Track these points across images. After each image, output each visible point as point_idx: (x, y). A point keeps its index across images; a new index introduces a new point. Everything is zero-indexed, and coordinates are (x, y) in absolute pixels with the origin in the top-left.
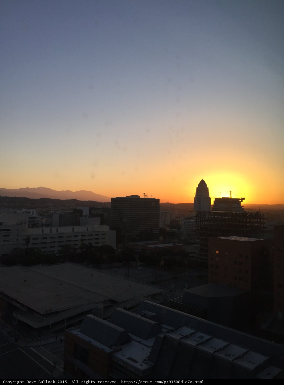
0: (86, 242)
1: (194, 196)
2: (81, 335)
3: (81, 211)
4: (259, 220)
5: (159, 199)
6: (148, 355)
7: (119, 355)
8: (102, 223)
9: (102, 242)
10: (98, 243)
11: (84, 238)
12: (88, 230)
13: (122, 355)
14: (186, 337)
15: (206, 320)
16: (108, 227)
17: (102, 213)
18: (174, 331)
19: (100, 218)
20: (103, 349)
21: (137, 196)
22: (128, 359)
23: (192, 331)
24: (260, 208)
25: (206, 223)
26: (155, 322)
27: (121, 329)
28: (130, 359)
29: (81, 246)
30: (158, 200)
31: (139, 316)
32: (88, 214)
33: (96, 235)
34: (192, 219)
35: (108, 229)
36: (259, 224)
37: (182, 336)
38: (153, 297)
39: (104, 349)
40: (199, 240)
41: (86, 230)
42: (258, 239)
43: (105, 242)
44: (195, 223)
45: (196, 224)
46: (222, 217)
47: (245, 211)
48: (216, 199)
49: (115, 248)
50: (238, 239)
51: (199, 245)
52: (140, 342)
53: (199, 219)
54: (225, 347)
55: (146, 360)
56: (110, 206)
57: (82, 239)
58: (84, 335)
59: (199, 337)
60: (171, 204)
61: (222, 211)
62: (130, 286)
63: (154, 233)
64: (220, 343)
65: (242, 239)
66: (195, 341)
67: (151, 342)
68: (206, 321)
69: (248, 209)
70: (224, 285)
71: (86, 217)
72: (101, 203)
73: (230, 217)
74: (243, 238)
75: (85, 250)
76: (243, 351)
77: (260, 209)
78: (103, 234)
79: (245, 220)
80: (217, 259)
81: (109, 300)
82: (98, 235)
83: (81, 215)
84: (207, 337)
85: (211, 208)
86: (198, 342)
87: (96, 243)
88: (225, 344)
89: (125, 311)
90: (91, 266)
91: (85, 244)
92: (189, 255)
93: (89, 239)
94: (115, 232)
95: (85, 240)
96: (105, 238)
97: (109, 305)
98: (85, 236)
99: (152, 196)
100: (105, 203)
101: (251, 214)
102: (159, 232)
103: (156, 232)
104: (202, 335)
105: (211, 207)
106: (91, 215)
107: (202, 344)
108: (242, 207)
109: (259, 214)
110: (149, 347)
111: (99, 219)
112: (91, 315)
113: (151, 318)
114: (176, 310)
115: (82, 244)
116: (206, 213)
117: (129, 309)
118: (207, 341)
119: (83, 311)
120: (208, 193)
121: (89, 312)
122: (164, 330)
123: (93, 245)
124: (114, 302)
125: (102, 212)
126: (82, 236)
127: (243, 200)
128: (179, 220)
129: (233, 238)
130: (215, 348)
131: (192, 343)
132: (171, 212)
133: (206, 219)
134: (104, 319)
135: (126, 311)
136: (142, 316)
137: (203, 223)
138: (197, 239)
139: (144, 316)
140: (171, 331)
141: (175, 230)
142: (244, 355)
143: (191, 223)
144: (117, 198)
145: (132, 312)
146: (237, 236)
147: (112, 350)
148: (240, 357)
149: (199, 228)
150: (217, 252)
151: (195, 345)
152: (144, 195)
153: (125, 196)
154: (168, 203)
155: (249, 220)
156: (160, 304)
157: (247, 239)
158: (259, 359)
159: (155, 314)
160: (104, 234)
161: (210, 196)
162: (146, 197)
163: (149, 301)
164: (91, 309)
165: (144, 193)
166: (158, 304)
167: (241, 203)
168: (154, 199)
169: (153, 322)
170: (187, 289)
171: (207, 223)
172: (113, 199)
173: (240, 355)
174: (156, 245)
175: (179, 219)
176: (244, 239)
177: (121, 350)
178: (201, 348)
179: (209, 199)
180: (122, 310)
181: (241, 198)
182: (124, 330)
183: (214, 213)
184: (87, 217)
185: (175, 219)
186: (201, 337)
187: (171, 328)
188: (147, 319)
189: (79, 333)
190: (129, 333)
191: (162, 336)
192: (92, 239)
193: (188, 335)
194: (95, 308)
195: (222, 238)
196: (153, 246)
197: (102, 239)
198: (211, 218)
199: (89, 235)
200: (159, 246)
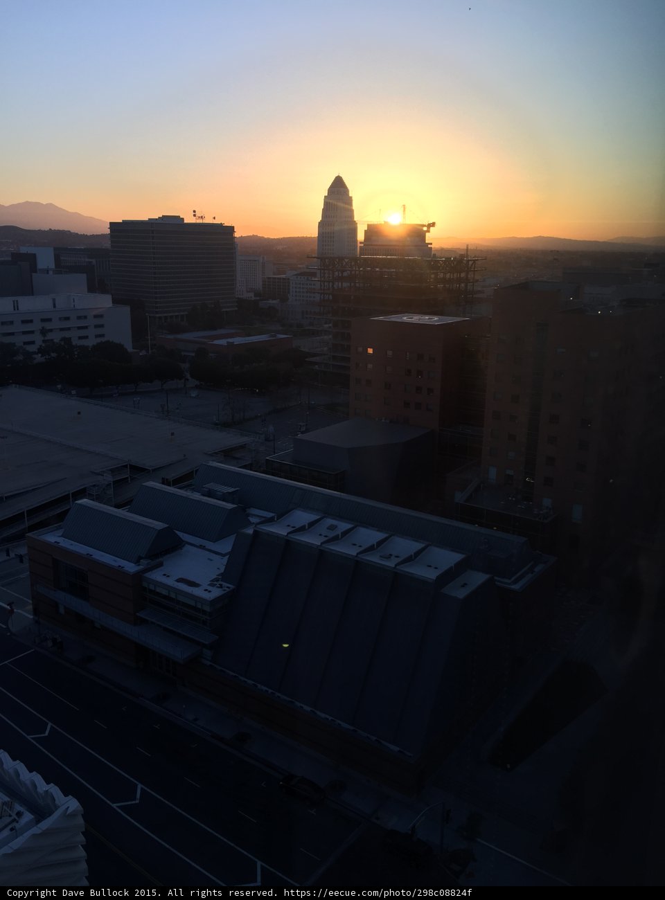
0: (56, 337)
1: (319, 218)
2: (66, 544)
3: (32, 258)
4: (463, 275)
6: (222, 570)
7: (157, 576)
8: (91, 289)
9: (97, 336)
10: (86, 337)
11: (48, 326)
12: (57, 305)
13: (164, 575)
14: (302, 529)
15: (342, 494)
16: (109, 298)
17: (91, 262)
18: (276, 519)
19: (85, 275)
20: (120, 566)
21: (178, 217)
22: (178, 580)
23: (313, 517)
24: (467, 245)
25: (345, 285)
26: (235, 506)
27: (159, 525)
28: (180, 580)
29: (44, 345)
30: (231, 229)
31: (197, 496)
32: (53, 266)
33: (79, 318)
34: (314, 274)
35: (111, 305)
36: (463, 285)
37: (293, 527)
38: (228, 454)
39: (123, 567)
40: (330, 325)
41: (51, 306)
42: (458, 319)
43: (103, 336)
44: (321, 285)
45: (322, 287)
46: (384, 270)
47: (435, 255)
48: (369, 226)
49: (129, 348)
50: (416, 319)
51: (331, 336)
52: (202, 547)
53: (331, 276)
54: (380, 543)
55: (218, 581)
56: (107, 244)
57: (43, 328)
58: (76, 543)
59: (328, 528)
60: (262, 239)
61: (383, 255)
62: (173, 434)
63: (224, 310)
64: (370, 536)
65: (426, 319)
66: (320, 535)
67: (226, 546)
68: (343, 495)
69: (442, 250)
70: (383, 421)
71: (48, 273)
72: (85, 236)
73: (401, 270)
74: (427, 318)
75: (54, 355)
76: (418, 546)
77: (467, 250)
78: (95, 316)
79: (433, 276)
80: (370, 366)
81: (126, 466)
82: (85, 317)
83: (34, 268)
84: (344, 526)
85: (358, 247)
86: (326, 536)
87: (80, 338)
88: (381, 536)
89: (166, 487)
91: (52, 340)
92: (307, 359)
93: (62, 329)
94: (126, 310)
95: (51, 330)
96: (102, 326)
97: (127, 478)
98: (50, 320)
99: (214, 218)
100: (93, 236)
101: (448, 259)
102: (236, 309)
103: (229, 309)
104: (334, 522)
105: (359, 245)
106: (60, 267)
107: (335, 539)
108: (429, 246)
109: (464, 262)
110: (224, 555)
111: (83, 277)
112: (84, 501)
113: (224, 498)
114: (280, 477)
115: (44, 341)
116: (346, 260)
117: (176, 482)
118: (345, 533)
119: (66, 494)
120: (352, 211)
121: (81, 493)
122: (253, 520)
123: (74, 343)
124: (137, 470)
125: (87, 260)
126: (43, 320)
127: (431, 228)
128: (284, 279)
129: (405, 318)
130: (360, 546)
131: (313, 539)
132: (263, 258)
133: (345, 274)
134: (118, 506)
135: (169, 488)
136: (204, 495)
137: (340, 284)
138: (326, 323)
139: (210, 494)
140: (271, 520)
141: (274, 302)
142: (418, 554)
143: (310, 284)
144: (125, 223)
145: (180, 488)
146: (414, 313)
147: (142, 567)
148: (409, 560)
149: (331, 297)
150: (370, 351)
151: (319, 544)
152: (195, 215)
153: (147, 219)
154: (257, 236)
155: (441, 275)
156: (244, 467)
157: (435, 320)
158: (447, 558)
159: (233, 490)
161: (356, 218)
162: (200, 221)
163: (220, 462)
164: (85, 489)
165: (194, 211)
166: (240, 467)
167: (427, 234)
168: (221, 226)
169: (230, 506)
170: (302, 433)
171: (349, 284)
172: (114, 226)
173: (411, 555)
174: (230, 340)
175: (284, 276)
176: (429, 319)
177: (161, 564)
178: (332, 548)
179: (355, 224)
180: (161, 485)
181: (427, 224)
182: (165, 526)
183: (365, 259)
184: (51, 273)
185: (275, 276)
186: (332, 528)
187: (272, 515)
188: (215, 501)
189: (58, 540)
190: (177, 532)
191: (250, 531)
192: (69, 329)
193: (305, 526)
194: (94, 485)
195: (381, 318)
196: (223, 342)
197: (96, 326)
198: (357, 272)
199: (60, 319)
200: (237, 340)
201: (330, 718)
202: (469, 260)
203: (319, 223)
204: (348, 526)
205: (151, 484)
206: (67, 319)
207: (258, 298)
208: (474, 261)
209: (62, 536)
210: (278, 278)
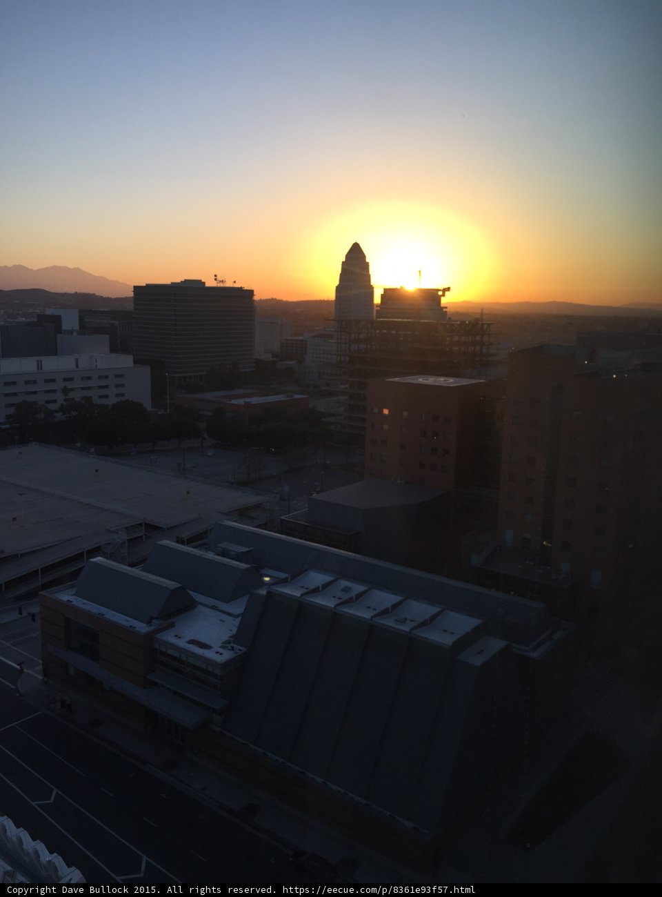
0: (77, 396)
1: (337, 282)
2: (79, 602)
3: (57, 320)
4: (478, 338)
5: (253, 291)
6: (235, 630)
7: (169, 637)
8: (114, 349)
9: (117, 395)
10: (107, 396)
11: (70, 385)
12: (80, 366)
14: (315, 591)
15: (357, 555)
16: (130, 358)
17: (113, 324)
18: (289, 580)
19: (108, 336)
20: (131, 626)
21: (199, 281)
22: (189, 642)
23: (327, 578)
24: (482, 310)
25: (362, 347)
26: (249, 566)
27: (171, 584)
28: (191, 642)
29: (65, 403)
30: (251, 292)
31: (211, 556)
32: (77, 327)
33: (100, 377)
34: (331, 336)
35: (131, 364)
36: (478, 348)
37: (307, 589)
38: (242, 513)
39: (135, 628)
40: (347, 386)
41: (74, 366)
42: (474, 381)
43: (123, 395)
44: (338, 347)
45: (339, 349)
46: (400, 332)
47: (450, 318)
48: (385, 290)
49: (148, 406)
50: (431, 380)
51: (347, 397)
52: (214, 608)
53: (347, 338)
54: (395, 606)
55: (229, 643)
56: (130, 307)
57: (65, 387)
58: (88, 602)
59: (342, 590)
60: (280, 302)
61: (399, 318)
62: (188, 493)
63: (242, 370)
64: (385, 599)
65: (441, 381)
66: (334, 597)
67: (238, 607)
68: (358, 557)
69: (457, 313)
70: (399, 482)
71: (72, 334)
72: (109, 299)
73: (417, 333)
74: (442, 379)
75: (74, 413)
76: (433, 610)
77: (482, 314)
78: (117, 376)
79: (448, 339)
80: (386, 427)
81: (141, 524)
82: (107, 377)
83: (59, 330)
84: (358, 588)
85: (375, 311)
86: (340, 599)
87: (101, 397)
88: (395, 599)
89: (180, 546)
90: (92, 450)
91: (73, 399)
92: (323, 419)
93: (83, 389)
94: (146, 371)
95: (73, 390)
96: (123, 385)
97: (142, 536)
98: (72, 379)
99: (235, 282)
100: (117, 299)
101: (463, 323)
102: (254, 369)
103: (247, 370)
104: (348, 584)
105: (375, 308)
106: (84, 328)
107: (349, 601)
108: (444, 310)
109: (479, 325)
110: (236, 617)
111: (105, 338)
112: (99, 559)
113: (238, 557)
114: (295, 537)
115: (65, 400)
116: (363, 323)
117: (190, 541)
118: (359, 596)
119: (80, 552)
120: (368, 276)
121: (95, 551)
122: (267, 580)
123: (94, 402)
124: (151, 528)
125: (110, 322)
126: (65, 380)
127: (447, 293)
128: (302, 341)
129: (421, 380)
130: (375, 609)
131: (326, 601)
132: (282, 320)
133: (362, 336)
134: (131, 565)
135: (183, 546)
136: (217, 555)
137: (356, 346)
138: (342, 384)
139: (224, 553)
140: (283, 582)
141: (291, 362)
142: (433, 618)
143: (327, 346)
144: (148, 286)
145: (194, 547)
146: (430, 375)
147: (153, 627)
148: (424, 624)
149: (347, 358)
150: (386, 412)
151: (333, 606)
152: (216, 279)
153: (169, 283)
154: (275, 299)
155: (456, 338)
156: (259, 526)
157: (451, 381)
158: (462, 623)
159: (246, 549)
160: (122, 376)
161: (373, 283)
162: (221, 285)
163: (234, 521)
164: (100, 546)
165: (216, 276)
166: (254, 527)
167: (442, 298)
168: (240, 289)
169: (243, 566)
170: (318, 493)
171: (365, 346)
172: (137, 289)
173: (427, 620)
174: (248, 400)
175: (301, 338)
176: (445, 381)
177: (173, 625)
178: (346, 610)
179: (371, 288)
180: (173, 544)
181: (441, 288)
182: (179, 585)
183: (381, 322)
184: (75, 334)
185: (292, 338)
186: (346, 590)
187: (283, 575)
188: (229, 560)
189: (71, 598)
190: (189, 592)
191: (263, 592)
192: (90, 388)
193: (318, 588)
194: (109, 543)
195: (397, 379)
196: (241, 402)
197: (117, 386)
198: (373, 335)
199: (82, 378)
200: (255, 400)
201: (342, 791)
202: (483, 324)
203: (337, 287)
204: (362, 588)
205: (165, 542)
206: (89, 378)
207: (275, 359)
208: (489, 325)
209: (74, 595)
210: (297, 340)
